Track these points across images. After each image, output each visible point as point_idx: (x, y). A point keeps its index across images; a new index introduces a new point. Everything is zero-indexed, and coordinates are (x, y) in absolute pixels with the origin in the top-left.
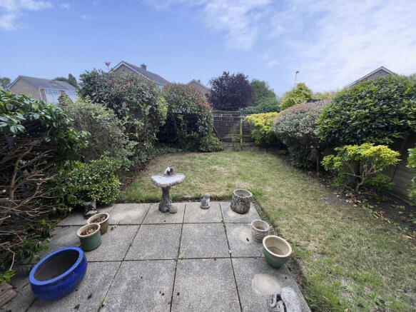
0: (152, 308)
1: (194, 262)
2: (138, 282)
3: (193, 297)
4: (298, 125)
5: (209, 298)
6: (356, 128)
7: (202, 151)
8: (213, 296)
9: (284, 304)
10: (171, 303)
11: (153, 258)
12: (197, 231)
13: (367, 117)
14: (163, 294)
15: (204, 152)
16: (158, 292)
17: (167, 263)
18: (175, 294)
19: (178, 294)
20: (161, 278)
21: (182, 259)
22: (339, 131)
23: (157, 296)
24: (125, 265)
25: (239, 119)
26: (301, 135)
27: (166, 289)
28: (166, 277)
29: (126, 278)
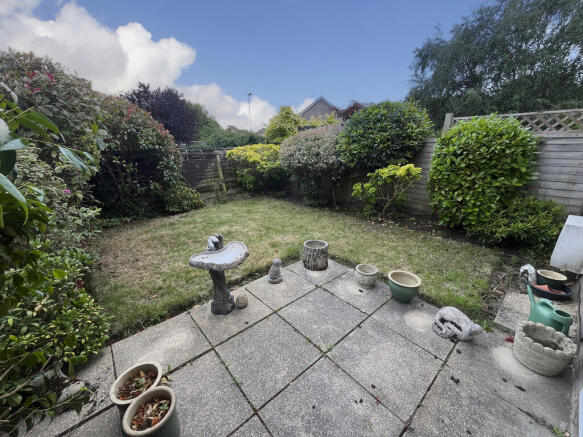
0: (371, 425)
1: (345, 344)
2: (317, 417)
3: (388, 377)
4: (318, 154)
5: (400, 365)
6: (381, 151)
7: (173, 213)
8: (401, 361)
9: (452, 323)
10: (378, 402)
11: (296, 375)
12: (305, 311)
13: (388, 140)
14: (361, 401)
15: (178, 213)
16: (354, 404)
17: (320, 367)
18: (372, 391)
19: (374, 387)
20: (336, 389)
21: (330, 350)
22: (368, 157)
23: (359, 409)
24: (266, 414)
25: (214, 156)
26: (325, 166)
27: (356, 393)
28: (339, 382)
29: (294, 428)
